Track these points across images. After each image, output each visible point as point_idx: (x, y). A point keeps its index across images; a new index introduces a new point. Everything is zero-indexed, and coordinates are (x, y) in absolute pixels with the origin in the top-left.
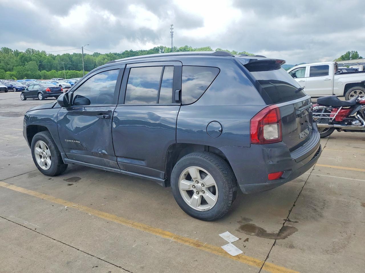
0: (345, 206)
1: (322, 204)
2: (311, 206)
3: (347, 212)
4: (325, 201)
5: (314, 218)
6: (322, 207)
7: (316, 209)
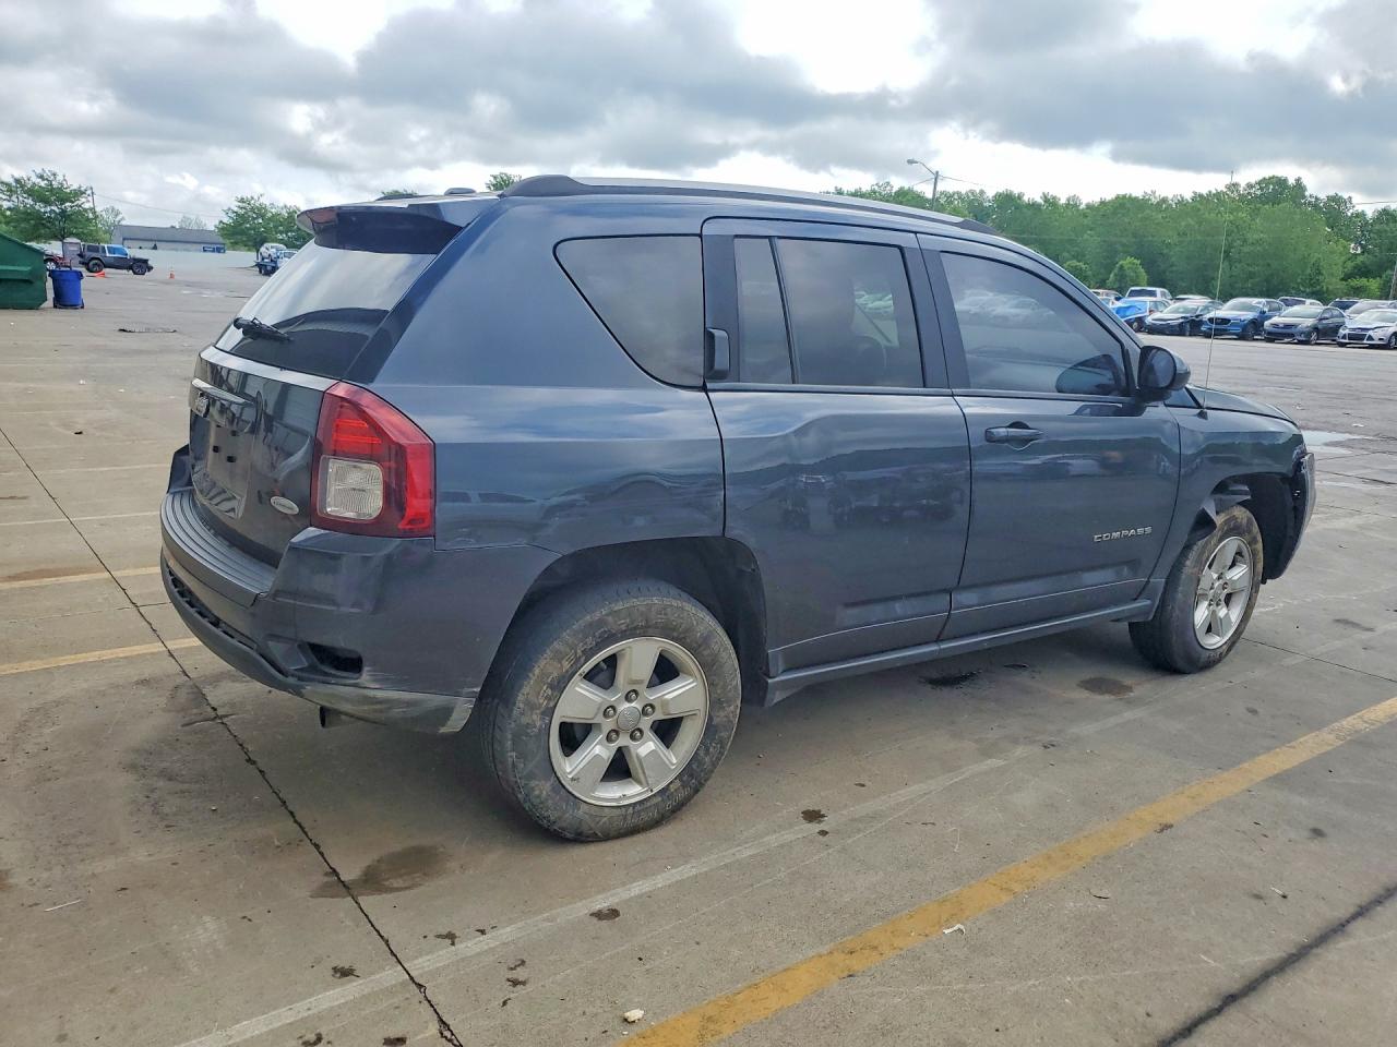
0: (74, 836)
1: (166, 810)
2: (196, 782)
3: (54, 818)
4: (166, 823)
5: (151, 754)
6: (155, 796)
7: (170, 780)
